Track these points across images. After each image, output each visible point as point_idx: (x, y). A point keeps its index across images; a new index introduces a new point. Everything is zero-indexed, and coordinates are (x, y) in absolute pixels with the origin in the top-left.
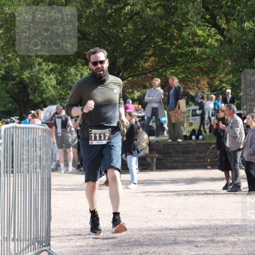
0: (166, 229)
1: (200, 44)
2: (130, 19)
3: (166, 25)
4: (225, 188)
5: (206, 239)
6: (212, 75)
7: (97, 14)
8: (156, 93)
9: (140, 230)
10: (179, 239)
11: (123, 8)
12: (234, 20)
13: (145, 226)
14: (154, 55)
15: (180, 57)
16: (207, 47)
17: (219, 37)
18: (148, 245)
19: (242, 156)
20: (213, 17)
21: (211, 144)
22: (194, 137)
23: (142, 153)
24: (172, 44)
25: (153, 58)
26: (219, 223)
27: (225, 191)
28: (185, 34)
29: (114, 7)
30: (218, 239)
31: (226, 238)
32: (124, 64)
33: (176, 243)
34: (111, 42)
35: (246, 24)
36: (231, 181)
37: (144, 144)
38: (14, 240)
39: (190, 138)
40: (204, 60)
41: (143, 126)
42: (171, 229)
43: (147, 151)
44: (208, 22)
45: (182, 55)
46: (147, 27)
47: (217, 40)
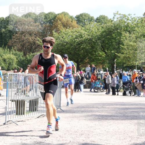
0: (91, 104)
1: (100, 56)
2: (82, 49)
3: (92, 51)
5: (101, 107)
6: (103, 65)
7: (74, 48)
8: (88, 69)
10: (94, 106)
11: (81, 46)
12: (109, 50)
13: (85, 103)
16: (102, 57)
17: (105, 54)
18: (86, 108)
19: (111, 86)
20: (104, 49)
23: (84, 84)
24: (93, 56)
25: (88, 60)
26: (104, 102)
27: (106, 94)
28: (96, 53)
29: (78, 46)
30: (104, 107)
31: (106, 107)
32: (80, 61)
34: (77, 55)
35: (112, 51)
36: (107, 92)
37: (85, 82)
40: (101, 60)
41: (85, 77)
42: (92, 104)
43: (86, 83)
44: (102, 50)
45: (95, 59)
46: (87, 51)
47: (105, 55)
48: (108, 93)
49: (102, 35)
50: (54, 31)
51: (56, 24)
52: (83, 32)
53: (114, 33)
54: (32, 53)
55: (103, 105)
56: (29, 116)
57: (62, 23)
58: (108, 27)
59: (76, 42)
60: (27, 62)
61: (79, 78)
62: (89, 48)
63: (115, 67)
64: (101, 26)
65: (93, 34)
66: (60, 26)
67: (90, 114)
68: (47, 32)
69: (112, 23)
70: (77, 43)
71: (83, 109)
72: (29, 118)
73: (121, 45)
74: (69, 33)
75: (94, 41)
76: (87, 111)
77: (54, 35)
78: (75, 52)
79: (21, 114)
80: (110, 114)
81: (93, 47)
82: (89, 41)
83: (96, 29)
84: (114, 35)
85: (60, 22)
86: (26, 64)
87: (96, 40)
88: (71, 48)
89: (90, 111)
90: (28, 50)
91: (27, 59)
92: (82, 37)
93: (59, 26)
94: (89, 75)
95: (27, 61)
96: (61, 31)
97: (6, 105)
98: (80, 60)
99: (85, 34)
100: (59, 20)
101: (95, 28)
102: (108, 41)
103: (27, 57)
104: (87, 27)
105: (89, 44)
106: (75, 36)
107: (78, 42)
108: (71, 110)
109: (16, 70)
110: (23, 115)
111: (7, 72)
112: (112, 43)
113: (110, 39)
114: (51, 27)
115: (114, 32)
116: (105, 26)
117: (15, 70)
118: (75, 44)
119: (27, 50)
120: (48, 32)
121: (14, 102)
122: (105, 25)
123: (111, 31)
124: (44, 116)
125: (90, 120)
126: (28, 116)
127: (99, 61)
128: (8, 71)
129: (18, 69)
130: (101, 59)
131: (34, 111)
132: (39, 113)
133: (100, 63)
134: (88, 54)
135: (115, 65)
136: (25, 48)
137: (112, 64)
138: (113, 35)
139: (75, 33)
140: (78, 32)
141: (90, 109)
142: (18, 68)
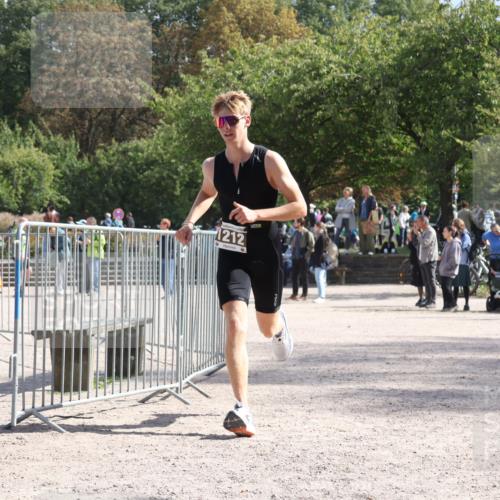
0: (356, 345)
1: (394, 153)
2: (322, 124)
3: (359, 132)
4: (419, 304)
5: (397, 356)
6: (406, 186)
7: (287, 119)
8: (347, 203)
9: (328, 345)
10: (369, 356)
11: (314, 113)
12: (432, 128)
13: (333, 341)
14: (345, 163)
15: (373, 165)
16: (401, 155)
17: (414, 145)
18: (337, 361)
19: (437, 271)
20: (409, 124)
21: (404, 258)
22: (386, 251)
23: (331, 266)
24: (365, 152)
25: (344, 167)
26: (412, 340)
28: (379, 141)
29: (305, 112)
30: (411, 356)
31: (419, 356)
32: (314, 172)
33: (366, 360)
34: (300, 148)
35: (444, 133)
36: (424, 297)
37: (333, 257)
38: (196, 351)
39: (382, 251)
40: (397, 169)
41: (333, 238)
42: (361, 346)
43: (336, 264)
44: (403, 129)
45: (375, 164)
46: (339, 133)
47: (412, 149)
48: (426, 302)
49: (399, 66)
50: (203, 53)
51: (212, 25)
52: (323, 54)
53: (449, 57)
54: (119, 141)
55: (408, 350)
56: (108, 396)
57: (239, 20)
58: (423, 32)
59: (296, 94)
60: (97, 178)
61: (308, 243)
62: (347, 122)
63: (456, 196)
64: (399, 30)
65: (363, 61)
66: (231, 31)
67: (353, 386)
68: (176, 57)
69: (441, 16)
70: (297, 99)
71: (324, 368)
72: (107, 406)
73: (478, 107)
74: (267, 57)
75: (369, 91)
76: (342, 375)
77: (207, 67)
78: (292, 138)
79: (76, 389)
80: (435, 387)
81: (363, 117)
82: (346, 89)
83: (378, 43)
84: (448, 65)
85: (229, 16)
86: (92, 188)
87: (375, 88)
88: (273, 120)
89: (352, 375)
90: (100, 129)
91: (99, 166)
92: (319, 76)
93: (226, 30)
94: (348, 231)
95: (99, 173)
96: (233, 53)
97: (15, 352)
98: (310, 168)
99: (330, 62)
100: (224, 8)
101: (375, 36)
102: (427, 90)
103: (98, 159)
104: (341, 33)
105: (349, 102)
106: (291, 72)
107: (301, 97)
108: (275, 371)
109: (54, 212)
110: (84, 394)
111: (16, 219)
112: (441, 97)
113: (433, 83)
114: (193, 34)
115: (450, 52)
116: (412, 29)
117: (49, 213)
118: (289, 106)
119: (96, 129)
120: (184, 58)
121: (48, 340)
122: (415, 23)
123: (436, 51)
124: (167, 397)
125: (353, 410)
126: (101, 396)
127: (390, 174)
128: (21, 214)
129: (60, 206)
130: (398, 165)
131: (125, 375)
132: (147, 385)
133: (394, 179)
134: (345, 146)
135: (455, 189)
136: (90, 121)
137: (441, 184)
138: (445, 64)
139: (291, 60)
140: (302, 56)
141: (351, 367)
142: (60, 202)
